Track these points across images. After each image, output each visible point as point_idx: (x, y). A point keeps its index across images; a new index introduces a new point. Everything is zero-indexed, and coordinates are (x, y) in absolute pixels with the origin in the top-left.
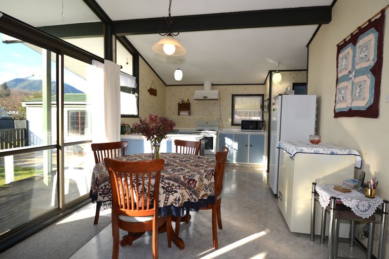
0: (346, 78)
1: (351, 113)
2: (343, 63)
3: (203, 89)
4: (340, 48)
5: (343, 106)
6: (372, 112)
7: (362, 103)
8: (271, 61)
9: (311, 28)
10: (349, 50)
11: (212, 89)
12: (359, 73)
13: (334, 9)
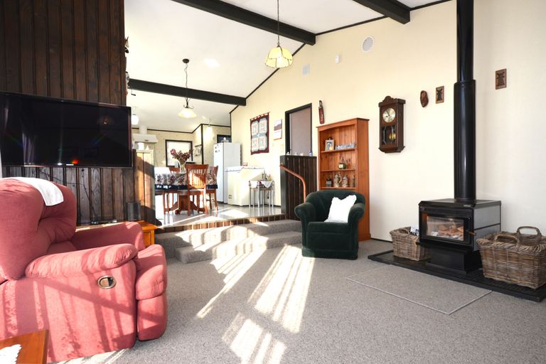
0: (256, 136)
1: (259, 152)
2: (254, 129)
3: (139, 133)
4: (252, 122)
5: (255, 149)
6: (267, 150)
7: (263, 147)
8: (204, 118)
9: (234, 106)
10: (255, 124)
11: (148, 133)
12: (261, 135)
13: (247, 100)
